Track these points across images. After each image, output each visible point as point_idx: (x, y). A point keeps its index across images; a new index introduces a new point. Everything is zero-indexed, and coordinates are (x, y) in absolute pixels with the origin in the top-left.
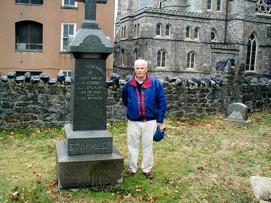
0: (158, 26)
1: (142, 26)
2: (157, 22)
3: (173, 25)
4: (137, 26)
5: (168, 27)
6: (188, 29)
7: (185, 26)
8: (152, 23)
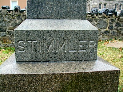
0: (100, 4)
1: (91, 5)
2: (99, 2)
3: (108, 4)
4: (89, 5)
5: (105, 5)
6: (116, 5)
7: (114, 4)
8: (97, 3)
